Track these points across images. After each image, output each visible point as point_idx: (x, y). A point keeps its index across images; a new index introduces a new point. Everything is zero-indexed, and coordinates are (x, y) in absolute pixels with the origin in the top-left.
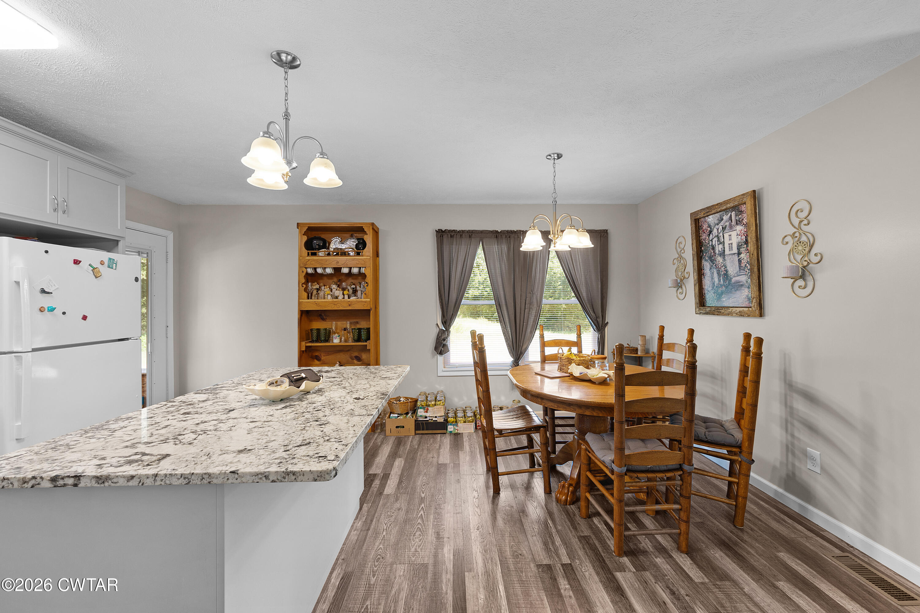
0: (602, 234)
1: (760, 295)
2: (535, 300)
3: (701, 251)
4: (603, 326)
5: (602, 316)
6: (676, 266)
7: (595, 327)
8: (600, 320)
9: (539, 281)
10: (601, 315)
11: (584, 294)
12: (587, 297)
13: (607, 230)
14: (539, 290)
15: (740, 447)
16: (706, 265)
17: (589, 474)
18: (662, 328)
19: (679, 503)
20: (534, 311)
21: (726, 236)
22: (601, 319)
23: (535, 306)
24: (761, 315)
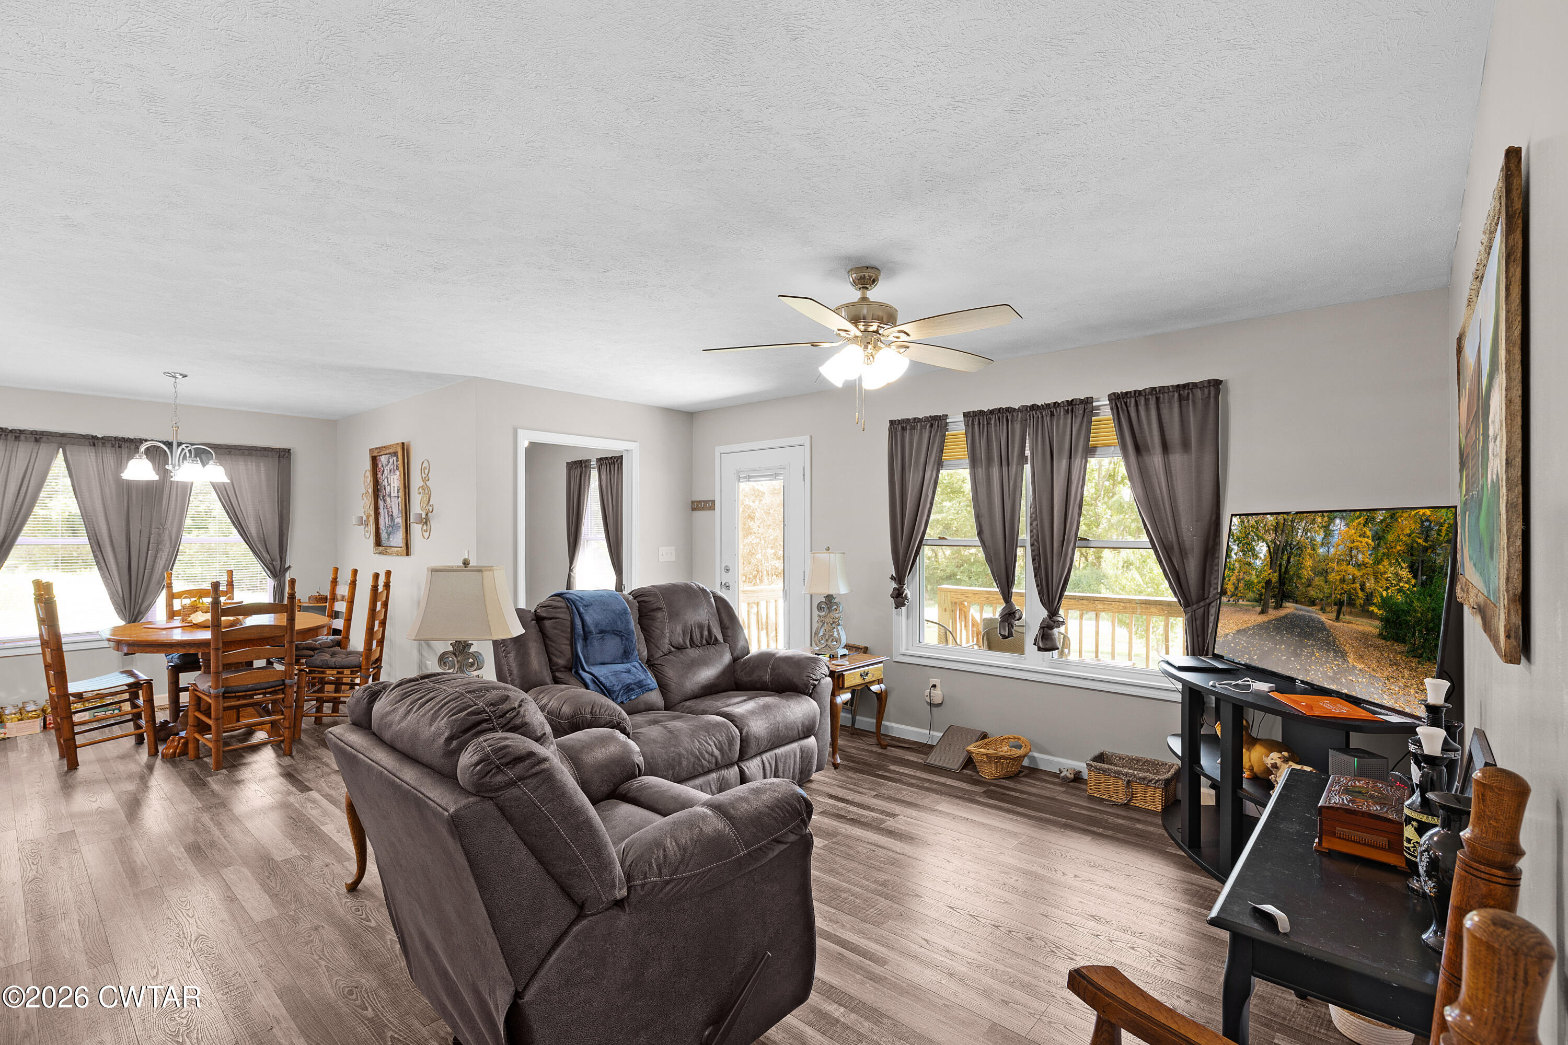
0: (282, 454)
1: (407, 537)
2: (166, 538)
3: (378, 490)
4: (282, 570)
5: (281, 558)
6: (364, 502)
7: (269, 573)
8: (277, 563)
9: (175, 511)
10: (278, 556)
11: (253, 530)
12: (258, 533)
13: (289, 450)
14: (175, 524)
15: (360, 667)
16: (381, 503)
17: (197, 714)
18: (355, 572)
19: (283, 714)
20: (166, 554)
21: (392, 477)
22: (279, 562)
23: (168, 545)
24: (407, 554)
